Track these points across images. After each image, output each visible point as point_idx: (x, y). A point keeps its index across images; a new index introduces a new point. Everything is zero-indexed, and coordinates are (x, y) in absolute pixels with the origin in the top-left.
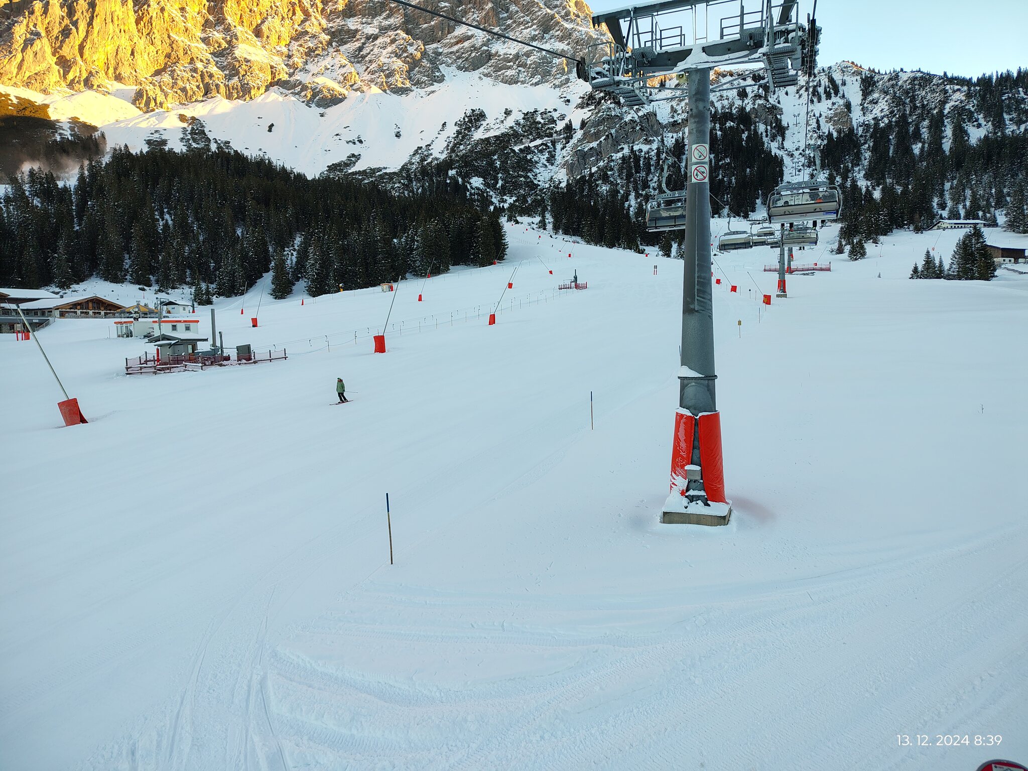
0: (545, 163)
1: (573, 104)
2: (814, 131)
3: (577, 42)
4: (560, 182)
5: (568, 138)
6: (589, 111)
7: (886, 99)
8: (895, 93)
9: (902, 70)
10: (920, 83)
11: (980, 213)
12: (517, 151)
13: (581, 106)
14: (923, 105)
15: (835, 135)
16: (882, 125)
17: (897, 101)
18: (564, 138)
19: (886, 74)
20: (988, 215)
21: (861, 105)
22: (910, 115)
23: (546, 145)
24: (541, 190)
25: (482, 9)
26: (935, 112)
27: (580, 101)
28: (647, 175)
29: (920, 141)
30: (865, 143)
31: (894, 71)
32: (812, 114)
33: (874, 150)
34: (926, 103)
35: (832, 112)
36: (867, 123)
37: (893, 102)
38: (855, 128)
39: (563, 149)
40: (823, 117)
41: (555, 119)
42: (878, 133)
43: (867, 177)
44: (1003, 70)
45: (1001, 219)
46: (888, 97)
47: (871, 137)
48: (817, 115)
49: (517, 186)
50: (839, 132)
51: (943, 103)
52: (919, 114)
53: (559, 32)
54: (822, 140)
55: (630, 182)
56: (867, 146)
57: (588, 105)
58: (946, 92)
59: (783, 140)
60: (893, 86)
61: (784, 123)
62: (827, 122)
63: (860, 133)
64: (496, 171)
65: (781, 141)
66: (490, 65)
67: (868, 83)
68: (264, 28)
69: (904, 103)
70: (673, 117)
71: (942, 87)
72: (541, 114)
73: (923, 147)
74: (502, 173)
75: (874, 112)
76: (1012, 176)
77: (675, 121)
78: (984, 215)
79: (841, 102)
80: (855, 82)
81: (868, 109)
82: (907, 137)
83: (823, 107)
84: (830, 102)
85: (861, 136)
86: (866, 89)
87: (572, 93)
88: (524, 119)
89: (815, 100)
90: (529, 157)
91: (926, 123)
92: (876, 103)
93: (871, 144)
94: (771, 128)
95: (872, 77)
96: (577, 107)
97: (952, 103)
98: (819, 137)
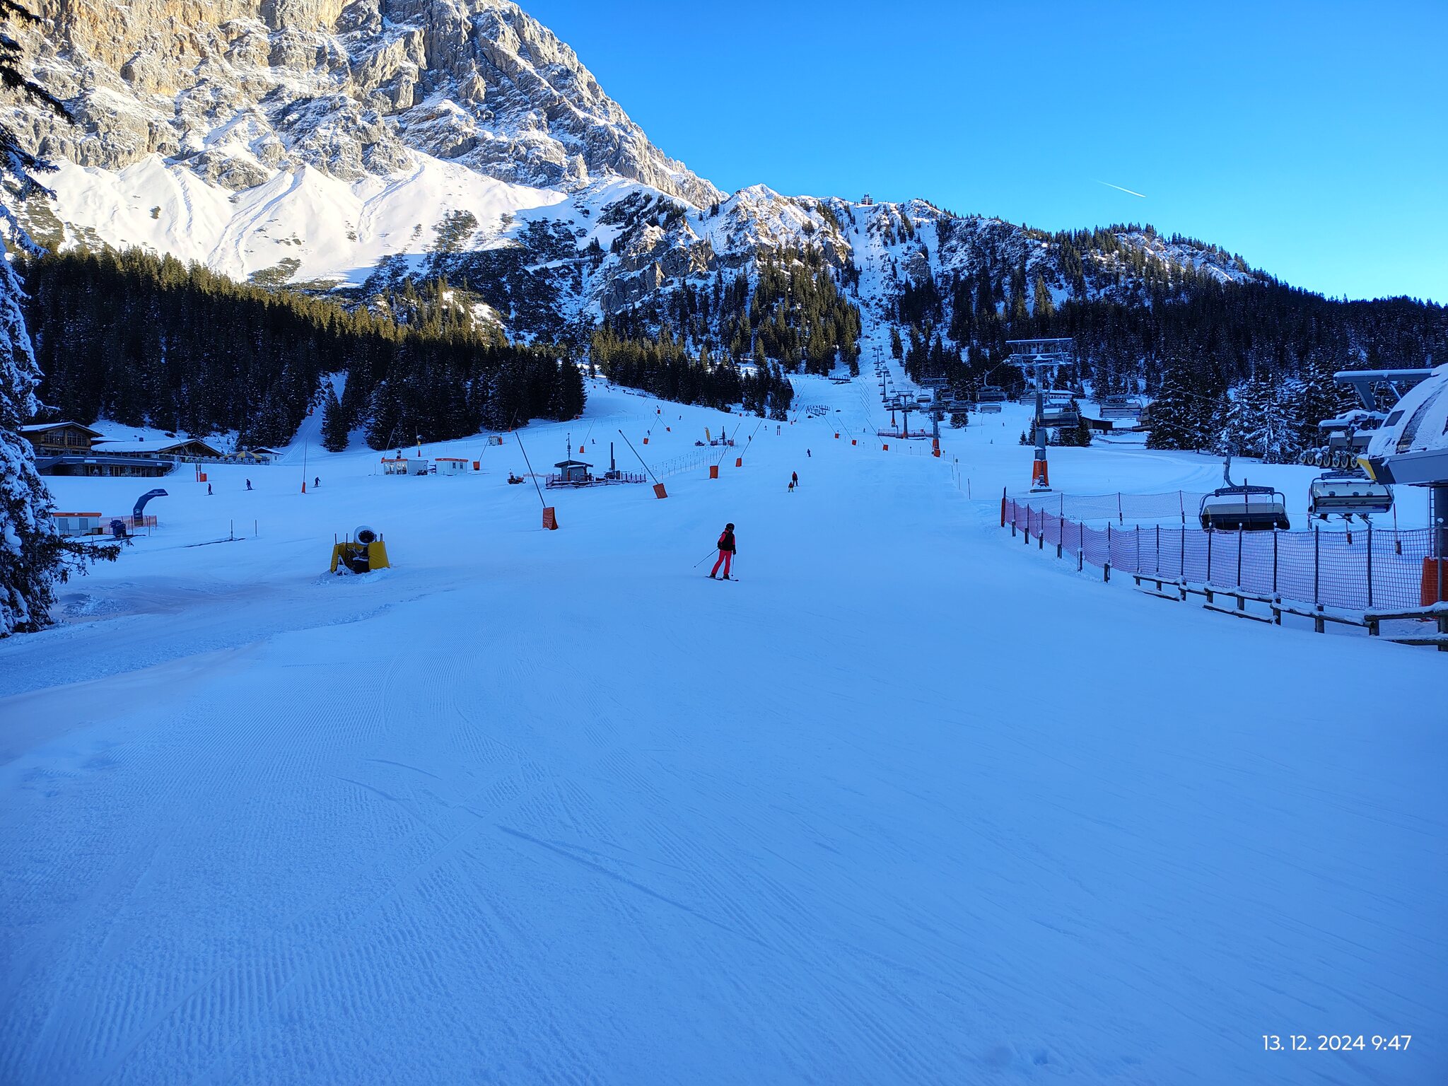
0: (569, 290)
1: (594, 218)
2: (890, 279)
3: (594, 138)
4: (594, 318)
5: (597, 262)
6: (618, 228)
7: (964, 248)
8: (974, 242)
9: (980, 215)
10: (999, 233)
11: (1069, 384)
12: (532, 273)
13: (606, 220)
14: (1003, 258)
15: (913, 284)
16: (962, 278)
17: (976, 251)
18: (590, 261)
19: (963, 218)
20: (1076, 386)
21: (938, 252)
22: (991, 269)
23: (567, 267)
24: (569, 326)
25: (463, 77)
26: (1017, 267)
27: (603, 214)
28: (705, 317)
29: (1003, 300)
30: (945, 297)
31: (972, 217)
32: (887, 259)
33: (956, 305)
34: (1006, 256)
35: (907, 257)
36: (946, 273)
37: (973, 253)
38: (934, 278)
39: (590, 275)
40: (899, 263)
41: (573, 234)
42: (959, 287)
43: (951, 336)
44: (1080, 228)
45: (1088, 391)
46: (967, 246)
47: (952, 290)
48: (893, 260)
49: (537, 319)
50: (918, 281)
51: (1026, 257)
52: (1000, 268)
53: (570, 121)
54: (900, 290)
55: (686, 324)
56: (948, 300)
57: (616, 221)
58: (1026, 246)
59: (857, 286)
60: (971, 234)
61: (857, 267)
62: (903, 269)
63: (939, 285)
64: (508, 298)
65: (854, 286)
66: (475, 153)
67: (945, 228)
68: (136, 67)
69: (984, 255)
70: (730, 249)
71: (1022, 240)
72: (553, 225)
73: (1006, 307)
74: (514, 301)
75: (953, 261)
76: (1095, 346)
77: (733, 254)
78: (1072, 386)
79: (917, 246)
80: (930, 225)
81: (945, 258)
82: (990, 295)
83: (899, 250)
84: (904, 246)
85: (941, 288)
86: (943, 234)
87: (591, 202)
88: (530, 230)
89: (889, 242)
90: (547, 282)
91: (1008, 279)
92: (954, 251)
93: (953, 298)
94: (843, 271)
95: (949, 222)
96: (600, 221)
97: (1033, 260)
98: (897, 286)
